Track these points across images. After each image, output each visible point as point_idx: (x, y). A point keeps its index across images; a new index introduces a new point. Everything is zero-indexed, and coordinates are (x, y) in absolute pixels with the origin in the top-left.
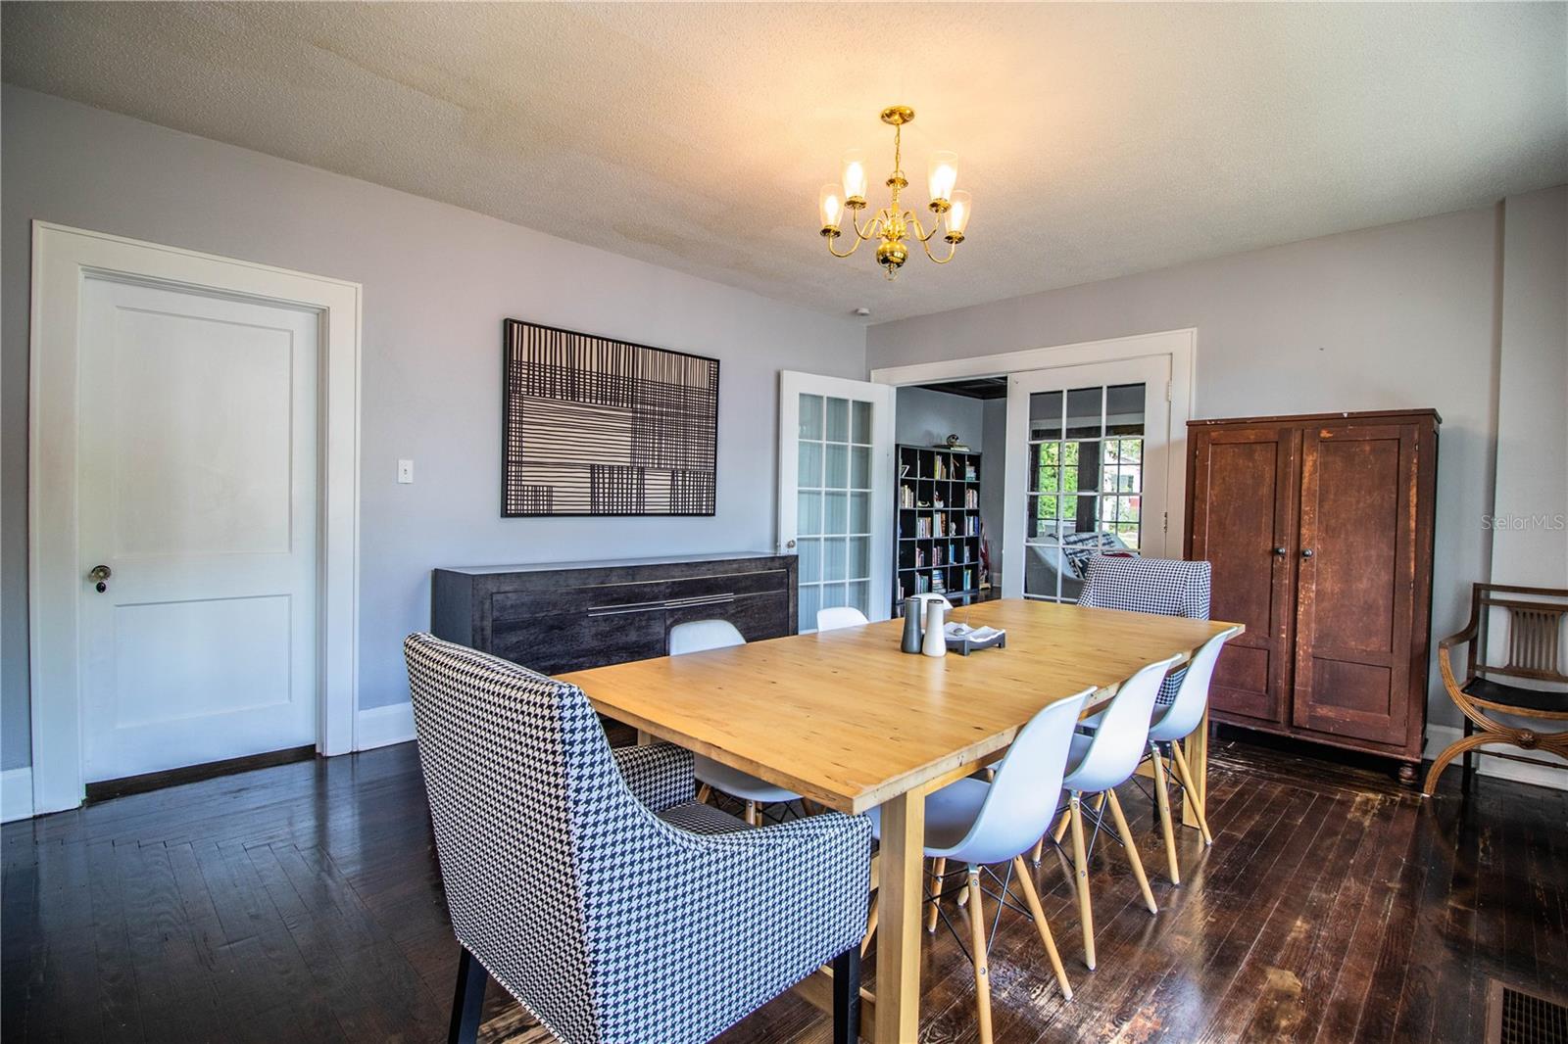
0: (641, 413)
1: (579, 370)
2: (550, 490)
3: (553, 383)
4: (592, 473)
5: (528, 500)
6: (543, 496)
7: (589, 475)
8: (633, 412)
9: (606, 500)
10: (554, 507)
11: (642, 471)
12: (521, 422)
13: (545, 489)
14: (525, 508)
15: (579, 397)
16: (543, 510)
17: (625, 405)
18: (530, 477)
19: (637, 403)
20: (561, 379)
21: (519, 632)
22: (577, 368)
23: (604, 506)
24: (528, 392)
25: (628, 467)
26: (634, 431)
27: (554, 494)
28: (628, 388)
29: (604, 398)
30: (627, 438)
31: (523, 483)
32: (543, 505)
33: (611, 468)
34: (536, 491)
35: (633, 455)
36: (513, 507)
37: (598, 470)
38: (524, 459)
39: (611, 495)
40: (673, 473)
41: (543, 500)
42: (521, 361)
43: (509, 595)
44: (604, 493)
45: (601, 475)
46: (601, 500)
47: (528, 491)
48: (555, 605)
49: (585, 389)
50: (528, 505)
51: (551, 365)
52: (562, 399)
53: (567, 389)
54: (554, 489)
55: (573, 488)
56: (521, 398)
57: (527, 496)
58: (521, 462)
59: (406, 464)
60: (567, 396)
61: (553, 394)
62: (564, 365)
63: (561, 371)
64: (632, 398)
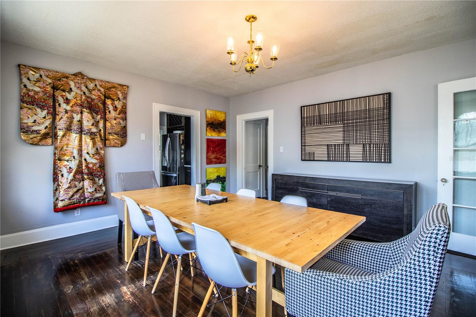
0: (346, 124)
1: (322, 115)
2: (314, 153)
3: (314, 121)
4: (328, 147)
5: (307, 156)
6: (312, 155)
7: (327, 148)
8: (343, 124)
9: (333, 156)
10: (315, 158)
11: (348, 145)
12: (305, 134)
13: (312, 153)
14: (307, 158)
15: (322, 123)
16: (312, 159)
17: (340, 122)
18: (308, 149)
19: (345, 121)
20: (316, 119)
21: (282, 190)
22: (321, 114)
23: (332, 158)
24: (307, 125)
25: (342, 144)
26: (344, 131)
27: (315, 154)
28: (341, 116)
29: (331, 122)
30: (341, 134)
31: (306, 151)
32: (312, 157)
33: (335, 145)
34: (309, 153)
35: (344, 140)
36: (303, 158)
37: (330, 146)
38: (306, 144)
39: (335, 154)
40: (364, 145)
41: (312, 156)
42: (304, 117)
43: (280, 180)
44: (332, 153)
45: (331, 148)
46: (331, 156)
47: (307, 153)
48: (291, 185)
49: (324, 120)
50: (307, 157)
51: (313, 116)
52: (317, 125)
53: (318, 122)
54: (315, 153)
55: (321, 152)
56: (305, 127)
57: (307, 155)
58: (305, 145)
59: (282, 148)
60: (318, 124)
61: (314, 124)
62: (317, 115)
63: (316, 117)
64: (343, 119)
